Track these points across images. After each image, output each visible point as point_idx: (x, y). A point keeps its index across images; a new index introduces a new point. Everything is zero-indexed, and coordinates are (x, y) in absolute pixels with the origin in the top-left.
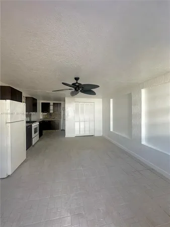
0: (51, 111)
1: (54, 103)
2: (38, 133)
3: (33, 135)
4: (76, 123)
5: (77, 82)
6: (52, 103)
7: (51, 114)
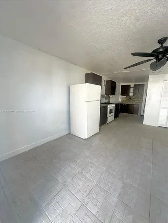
0: (131, 94)
1: (134, 85)
2: (113, 114)
3: (109, 115)
4: (161, 109)
5: (161, 46)
6: (132, 85)
7: (130, 97)
